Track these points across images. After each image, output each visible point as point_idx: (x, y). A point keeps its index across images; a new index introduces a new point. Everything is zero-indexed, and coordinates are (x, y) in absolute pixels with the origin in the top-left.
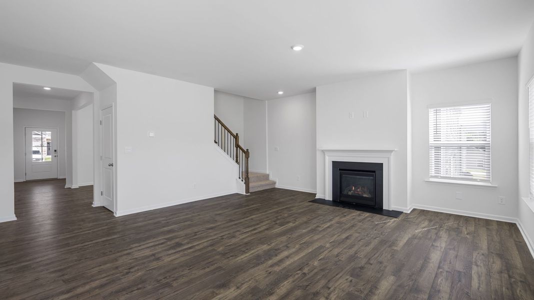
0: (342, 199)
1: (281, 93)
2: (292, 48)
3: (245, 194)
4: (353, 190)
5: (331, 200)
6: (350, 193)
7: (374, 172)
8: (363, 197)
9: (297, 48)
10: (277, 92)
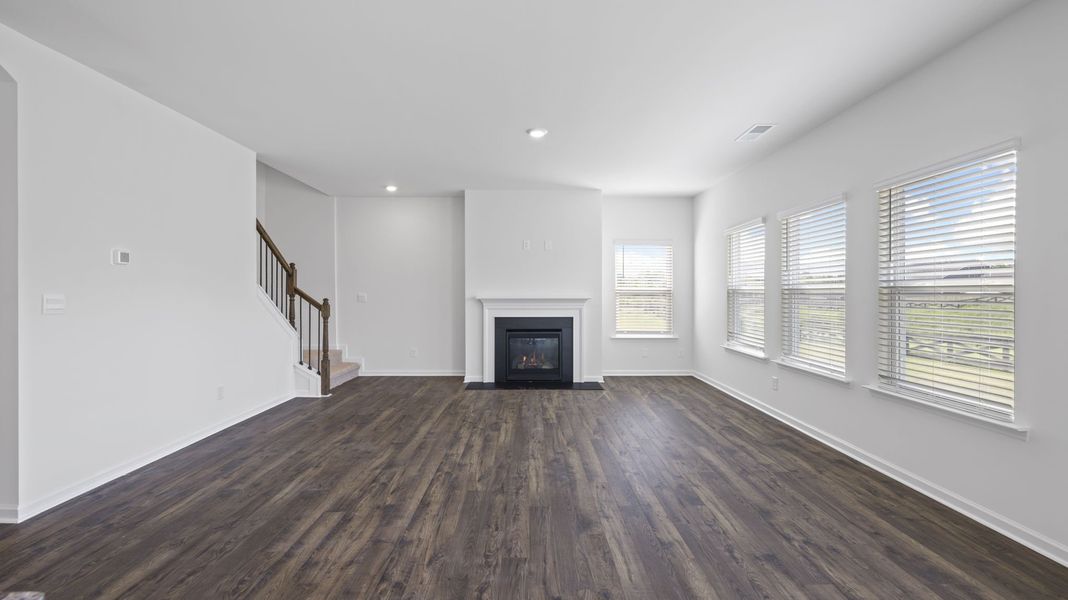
0: (510, 378)
1: (391, 189)
2: (528, 131)
3: (320, 396)
4: (524, 362)
5: (493, 381)
6: (521, 366)
7: (560, 330)
8: (541, 370)
9: (537, 134)
10: (385, 187)
